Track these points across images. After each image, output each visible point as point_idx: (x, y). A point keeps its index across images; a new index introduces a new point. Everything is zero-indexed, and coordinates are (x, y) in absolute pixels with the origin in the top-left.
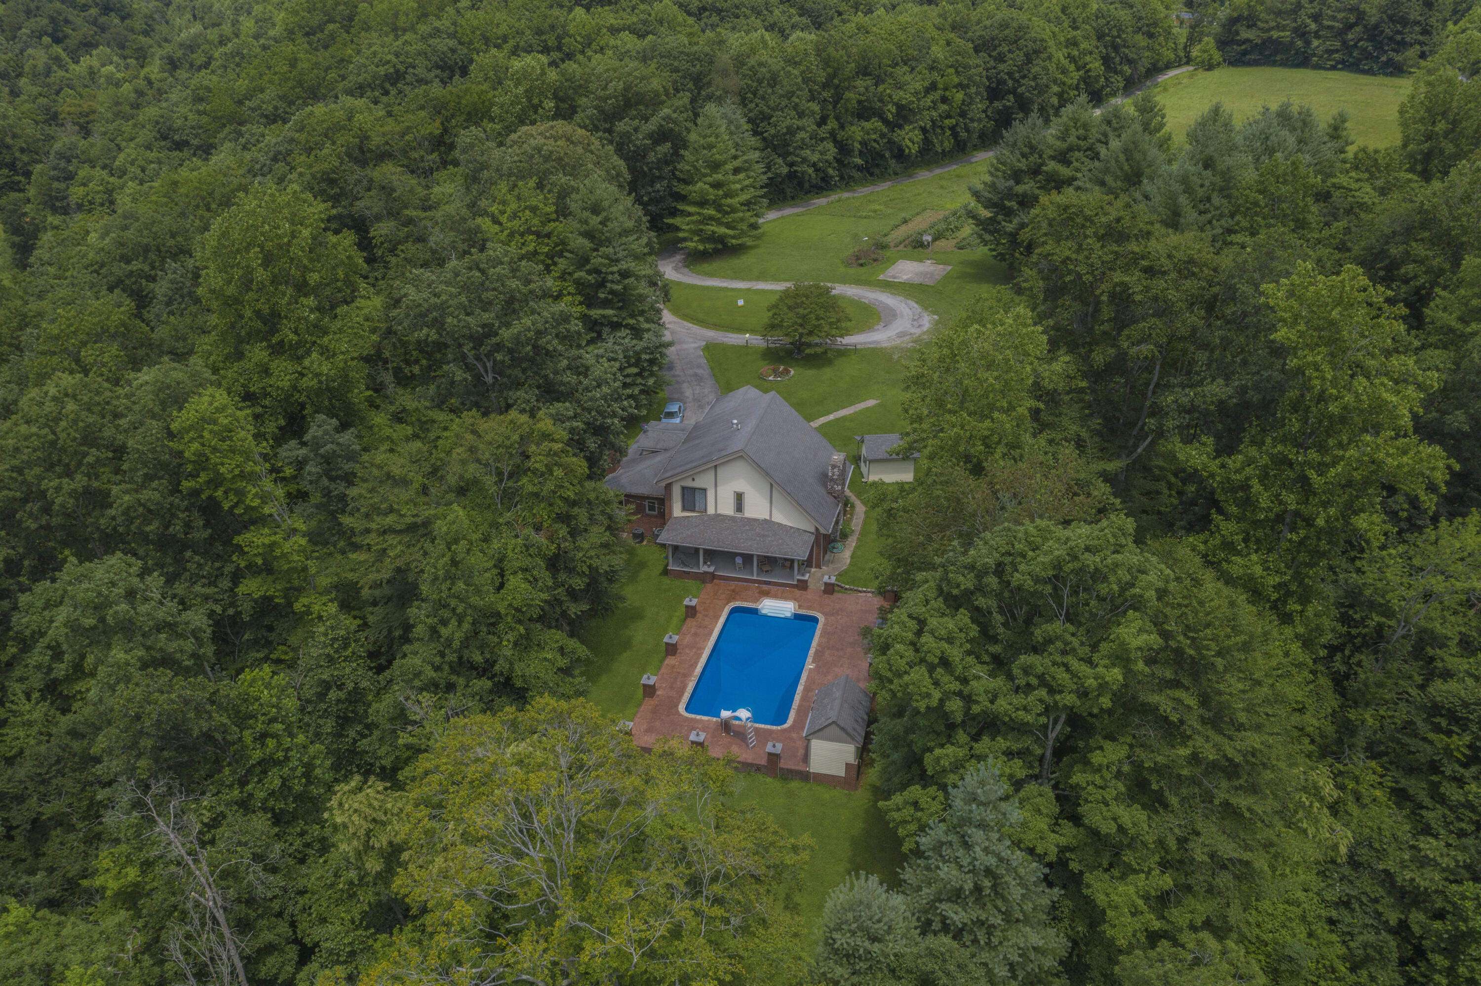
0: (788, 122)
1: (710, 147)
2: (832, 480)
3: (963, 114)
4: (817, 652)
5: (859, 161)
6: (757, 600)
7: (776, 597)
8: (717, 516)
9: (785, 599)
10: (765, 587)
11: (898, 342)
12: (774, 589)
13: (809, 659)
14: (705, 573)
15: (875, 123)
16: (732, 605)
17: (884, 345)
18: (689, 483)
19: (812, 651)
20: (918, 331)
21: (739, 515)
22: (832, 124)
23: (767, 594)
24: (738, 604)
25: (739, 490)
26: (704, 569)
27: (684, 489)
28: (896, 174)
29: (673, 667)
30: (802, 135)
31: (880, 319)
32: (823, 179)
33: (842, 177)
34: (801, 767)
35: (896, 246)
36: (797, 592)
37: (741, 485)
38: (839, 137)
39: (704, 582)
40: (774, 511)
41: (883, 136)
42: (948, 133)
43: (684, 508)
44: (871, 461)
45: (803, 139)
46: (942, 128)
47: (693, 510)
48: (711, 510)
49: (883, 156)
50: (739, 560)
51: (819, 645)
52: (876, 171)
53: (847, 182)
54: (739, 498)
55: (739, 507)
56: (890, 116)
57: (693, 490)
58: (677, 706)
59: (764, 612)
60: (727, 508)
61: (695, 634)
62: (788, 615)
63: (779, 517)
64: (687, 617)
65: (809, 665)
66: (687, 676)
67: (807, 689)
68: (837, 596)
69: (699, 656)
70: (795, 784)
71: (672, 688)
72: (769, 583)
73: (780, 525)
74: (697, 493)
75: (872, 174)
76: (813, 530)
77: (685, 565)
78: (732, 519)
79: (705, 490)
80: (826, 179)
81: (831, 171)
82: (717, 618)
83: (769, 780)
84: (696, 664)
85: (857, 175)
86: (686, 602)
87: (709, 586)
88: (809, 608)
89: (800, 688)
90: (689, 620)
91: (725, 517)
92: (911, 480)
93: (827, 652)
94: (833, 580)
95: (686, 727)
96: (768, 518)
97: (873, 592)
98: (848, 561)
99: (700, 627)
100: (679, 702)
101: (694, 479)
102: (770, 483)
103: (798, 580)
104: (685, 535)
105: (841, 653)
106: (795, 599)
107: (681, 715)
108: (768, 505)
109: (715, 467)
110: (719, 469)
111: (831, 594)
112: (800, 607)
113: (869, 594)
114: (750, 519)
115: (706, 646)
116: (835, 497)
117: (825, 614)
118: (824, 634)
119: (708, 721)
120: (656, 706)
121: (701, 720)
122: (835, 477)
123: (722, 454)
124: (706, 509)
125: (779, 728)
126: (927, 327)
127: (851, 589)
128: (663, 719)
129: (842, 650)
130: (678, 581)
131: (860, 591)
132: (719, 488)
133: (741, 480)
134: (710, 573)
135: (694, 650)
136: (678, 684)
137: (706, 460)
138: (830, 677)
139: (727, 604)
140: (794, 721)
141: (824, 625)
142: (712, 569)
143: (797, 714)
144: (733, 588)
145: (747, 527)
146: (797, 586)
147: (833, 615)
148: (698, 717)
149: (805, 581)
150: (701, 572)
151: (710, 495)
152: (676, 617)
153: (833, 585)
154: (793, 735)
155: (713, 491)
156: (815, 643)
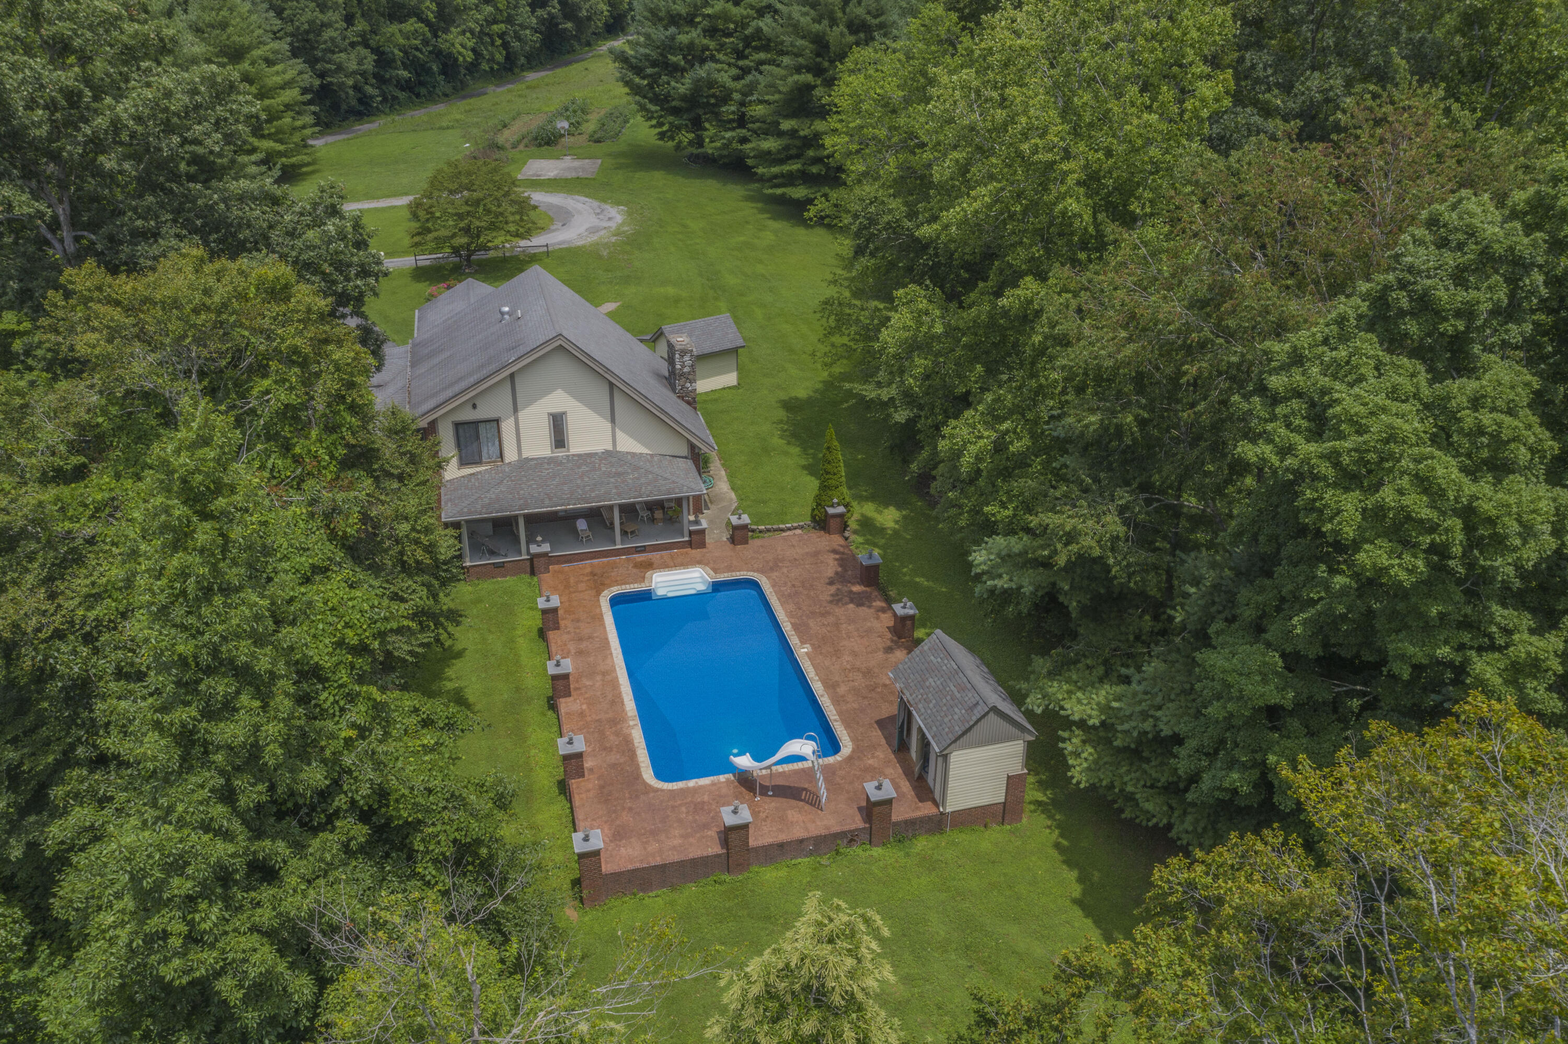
0: (308, 15)
1: (224, 25)
3: (509, 20)
4: (795, 627)
5: (405, 74)
6: (641, 578)
7: (665, 566)
8: (524, 464)
9: (684, 565)
10: (640, 557)
11: (594, 238)
12: (655, 556)
13: (794, 641)
14: (536, 556)
15: (411, 25)
16: (608, 594)
17: (580, 243)
18: (469, 415)
19: (786, 627)
20: (613, 225)
21: (560, 453)
22: (361, 25)
23: (649, 566)
24: (616, 590)
25: (556, 410)
26: (531, 550)
27: (457, 425)
28: (446, 95)
29: (582, 714)
30: (328, 34)
31: (552, 220)
32: (360, 101)
33: (385, 100)
34: (927, 809)
35: (514, 146)
36: (696, 553)
37: (558, 401)
38: (372, 43)
39: (535, 573)
40: (620, 435)
41: (426, 42)
42: (499, 42)
43: (463, 463)
45: (332, 39)
46: (490, 36)
47: (479, 462)
48: (511, 455)
49: (429, 71)
50: (582, 525)
51: (790, 615)
52: (423, 91)
53: (391, 104)
54: (558, 423)
55: (559, 438)
56: (431, 16)
57: (476, 424)
58: (638, 776)
59: (660, 592)
60: (539, 446)
61: (581, 653)
62: (702, 587)
63: (628, 444)
64: (545, 630)
65: (802, 651)
66: (618, 720)
67: (830, 686)
68: (755, 543)
69: (615, 684)
70: (922, 844)
71: (606, 749)
72: (643, 549)
73: (634, 455)
74: (482, 428)
75: (418, 96)
76: (684, 450)
77: (492, 553)
78: (550, 460)
79: (497, 421)
80: (364, 100)
81: (369, 90)
82: (600, 618)
83: (877, 851)
84: (618, 697)
85: (402, 95)
86: (541, 603)
87: (546, 577)
88: (730, 569)
89: (817, 687)
90: (552, 635)
91: (540, 462)
92: (735, 383)
93: (811, 623)
94: (746, 519)
95: (684, 809)
96: (610, 448)
97: (802, 527)
98: (733, 495)
99: (581, 639)
100: (638, 768)
101: (474, 406)
102: (611, 385)
103: (691, 533)
104: (487, 501)
105: (831, 619)
106: (699, 562)
107: (657, 790)
108: (609, 425)
109: (512, 376)
110: (518, 380)
111: (746, 543)
112: (715, 571)
113: (798, 532)
114: (579, 456)
115: (613, 666)
116: (689, 403)
117: (761, 571)
118: (784, 599)
119: (713, 784)
120: (602, 787)
121: (701, 787)
122: (686, 370)
123: (522, 350)
124: (501, 456)
125: (838, 757)
126: (619, 219)
127: (768, 530)
128: (630, 809)
129: (828, 613)
130: (486, 586)
131: (782, 530)
132: (521, 414)
133: (559, 391)
134: (545, 555)
135: (599, 678)
136: (613, 739)
137: (493, 367)
138: (847, 658)
139: (598, 594)
140: (852, 740)
141: (773, 586)
142: (546, 548)
143: (847, 726)
144: (588, 570)
145: (584, 468)
146: (690, 544)
147: (772, 569)
148: (692, 783)
149: (703, 532)
150: (525, 557)
151: (507, 427)
152: (521, 640)
153: (745, 527)
154: (870, 762)
155: (511, 421)
156: (781, 615)
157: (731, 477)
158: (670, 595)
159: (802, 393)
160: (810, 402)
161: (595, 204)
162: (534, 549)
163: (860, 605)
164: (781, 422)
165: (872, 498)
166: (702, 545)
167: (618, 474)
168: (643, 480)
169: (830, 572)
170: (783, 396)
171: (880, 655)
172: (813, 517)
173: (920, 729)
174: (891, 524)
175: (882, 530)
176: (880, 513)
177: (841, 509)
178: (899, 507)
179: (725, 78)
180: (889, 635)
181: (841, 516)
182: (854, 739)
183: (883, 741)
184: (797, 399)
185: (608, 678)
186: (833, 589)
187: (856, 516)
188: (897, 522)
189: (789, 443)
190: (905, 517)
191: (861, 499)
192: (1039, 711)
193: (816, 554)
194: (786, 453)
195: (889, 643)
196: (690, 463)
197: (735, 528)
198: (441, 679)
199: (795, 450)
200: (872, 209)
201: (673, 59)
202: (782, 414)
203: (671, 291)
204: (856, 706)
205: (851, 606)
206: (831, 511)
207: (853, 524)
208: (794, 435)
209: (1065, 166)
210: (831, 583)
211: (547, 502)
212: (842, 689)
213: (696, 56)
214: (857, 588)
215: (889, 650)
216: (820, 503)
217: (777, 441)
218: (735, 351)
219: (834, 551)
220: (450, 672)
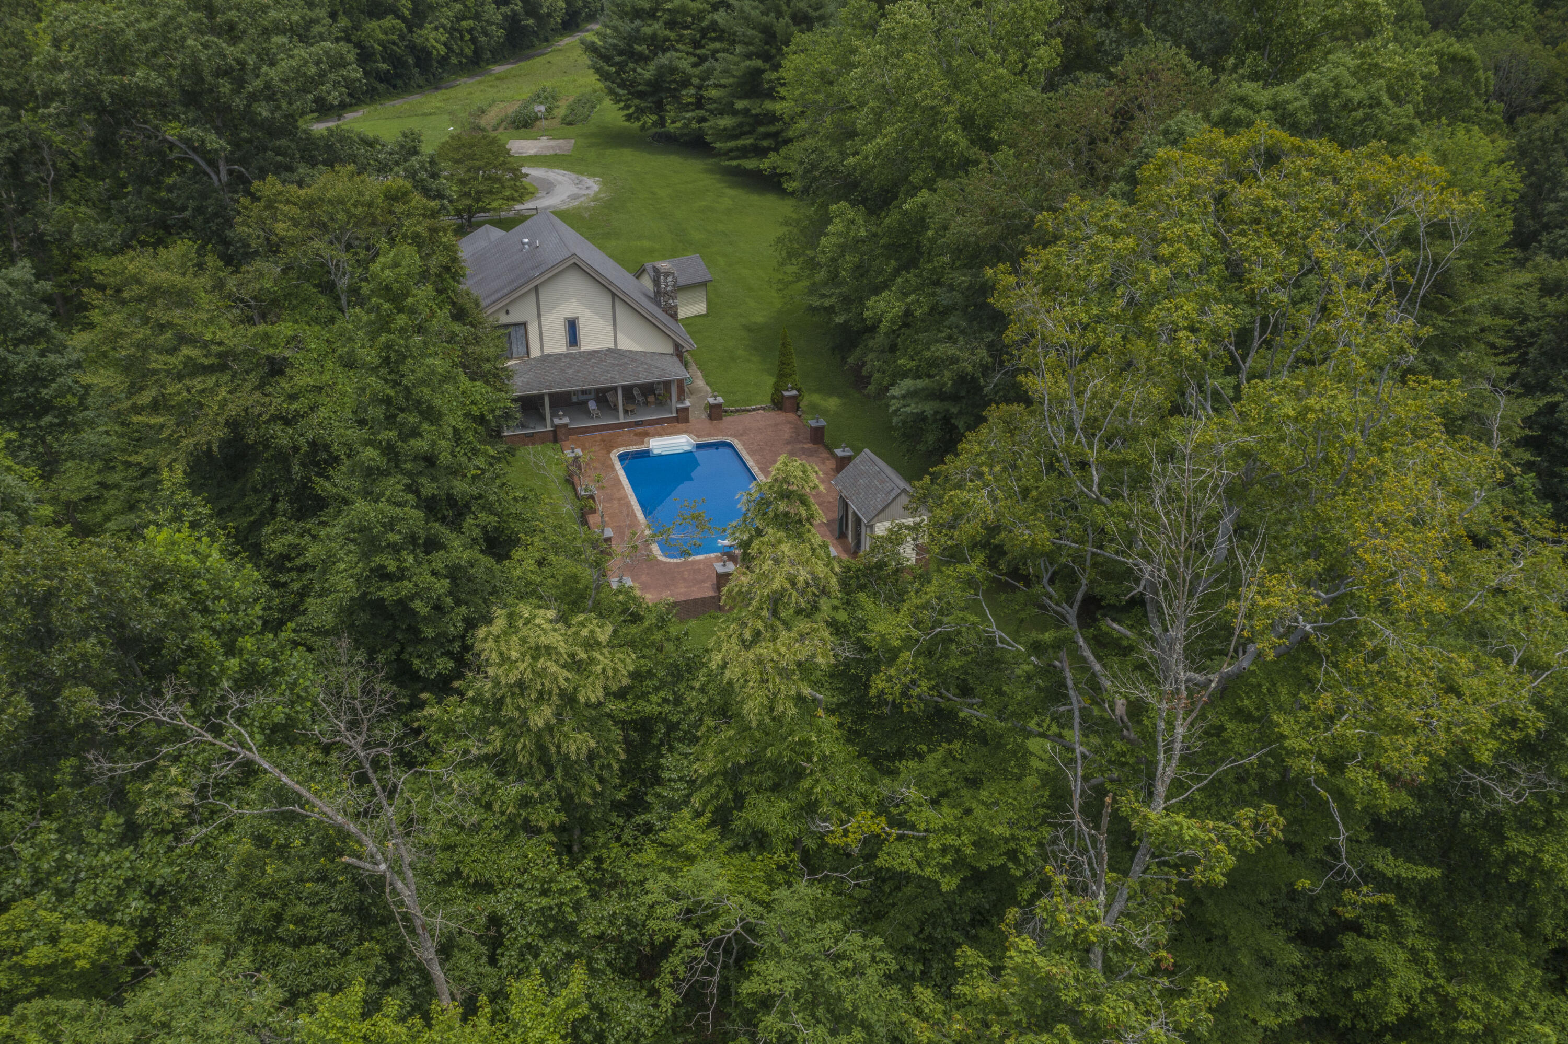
2: (666, 293)
3: (477, 17)
5: (385, 67)
6: (641, 442)
7: (658, 434)
8: (546, 358)
9: (673, 433)
10: (639, 429)
11: (576, 203)
12: (650, 429)
14: (559, 428)
15: (389, 21)
16: (616, 453)
17: (564, 207)
18: (503, 319)
19: (756, 469)
21: (574, 350)
22: (344, 22)
23: (647, 435)
24: (622, 450)
25: (570, 315)
26: (554, 423)
28: (420, 87)
31: (539, 188)
35: (495, 129)
36: (682, 425)
37: (572, 308)
38: (353, 38)
39: (555, 441)
40: (619, 335)
41: (402, 37)
42: (468, 37)
46: (460, 32)
48: (535, 352)
49: (405, 64)
51: (757, 462)
52: (399, 83)
53: (371, 95)
54: (572, 326)
55: (573, 338)
56: (407, 13)
58: (652, 556)
59: (656, 452)
60: (557, 344)
62: (688, 448)
63: (626, 343)
68: (727, 420)
73: (630, 352)
74: (514, 328)
75: (395, 87)
76: (669, 349)
77: (524, 425)
78: (566, 356)
79: (524, 325)
82: (612, 467)
84: (631, 513)
85: (381, 87)
87: (567, 443)
88: (709, 435)
91: (558, 357)
92: (705, 313)
94: (720, 400)
95: (686, 572)
96: (613, 346)
97: (764, 408)
98: (708, 385)
100: (651, 551)
101: (507, 312)
102: (614, 295)
103: (678, 410)
106: (685, 432)
107: (666, 563)
108: (611, 327)
109: (537, 288)
110: (541, 291)
111: (721, 418)
112: (697, 437)
113: (761, 411)
114: (589, 352)
115: (626, 494)
116: (671, 316)
117: (735, 436)
118: (752, 453)
119: (706, 559)
121: (697, 560)
122: (669, 289)
123: (544, 268)
124: (528, 353)
126: (596, 188)
127: (739, 410)
128: (648, 574)
131: (748, 411)
132: (543, 319)
133: (573, 300)
134: (566, 425)
135: (616, 502)
136: (630, 536)
137: (522, 281)
139: (609, 453)
141: (744, 445)
142: (566, 420)
144: (597, 437)
145: (593, 361)
146: (677, 420)
147: (742, 435)
149: (687, 409)
150: (549, 428)
151: (533, 330)
153: (719, 406)
155: (536, 324)
156: (750, 462)
157: (706, 377)
159: (760, 319)
161: (574, 176)
162: (557, 421)
163: (810, 455)
164: (744, 339)
165: (820, 391)
166: (687, 420)
167: (619, 365)
168: (640, 369)
169: (787, 436)
170: (744, 322)
172: (773, 400)
173: (854, 513)
174: (833, 407)
175: (827, 411)
176: (825, 401)
177: (794, 392)
178: (839, 398)
179: (685, 65)
180: (832, 472)
181: (795, 397)
184: (755, 323)
185: (623, 502)
186: (789, 446)
187: (806, 402)
188: (838, 406)
189: (751, 354)
190: (844, 404)
191: (810, 388)
193: (776, 425)
194: (749, 361)
196: (675, 359)
197: (711, 407)
199: (756, 359)
200: (813, 156)
201: (638, 48)
202: (744, 334)
203: (646, 244)
206: (786, 393)
207: (803, 407)
208: (755, 349)
209: (946, 109)
210: (788, 442)
213: (658, 45)
214: (807, 446)
216: (777, 389)
217: (741, 353)
218: (704, 284)
219: (790, 424)
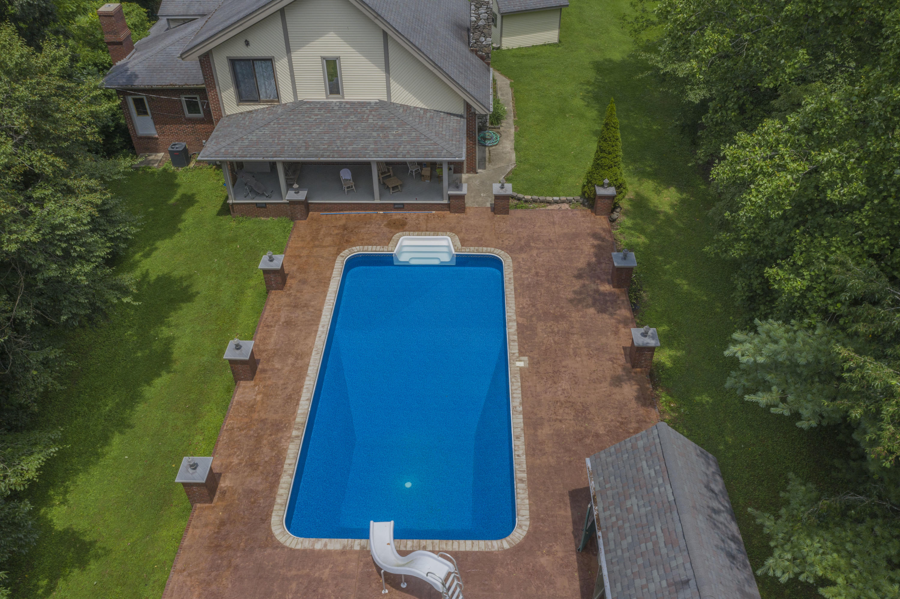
2: (476, 28)
4: (521, 329)
6: (387, 240)
7: (417, 229)
8: (300, 106)
9: (435, 230)
10: (396, 215)
12: (411, 216)
13: (513, 348)
14: (292, 203)
16: (347, 254)
18: (241, 51)
19: (512, 329)
21: (334, 99)
23: (402, 227)
24: (357, 250)
25: (330, 54)
26: (291, 196)
27: (233, 62)
29: (252, 408)
36: (452, 217)
37: (331, 45)
39: (293, 218)
40: (394, 85)
43: (241, 99)
44: (504, 16)
47: (257, 101)
48: (286, 97)
50: (346, 174)
51: (520, 313)
54: (332, 68)
55: (334, 85)
57: (252, 62)
58: (266, 519)
59: (404, 258)
60: (313, 90)
61: (289, 324)
62: (446, 258)
63: (403, 96)
64: (269, 289)
65: (517, 364)
66: (283, 425)
68: (517, 214)
71: (253, 465)
72: (402, 207)
73: (406, 108)
74: (257, 64)
76: (460, 110)
77: (256, 193)
78: (324, 106)
79: (270, 60)
82: (325, 283)
84: (298, 391)
86: (264, 263)
87: (302, 224)
88: (479, 242)
89: (517, 423)
90: (274, 295)
91: (312, 106)
92: (556, 40)
93: (540, 327)
94: (509, 190)
95: (294, 586)
96: (385, 99)
97: (570, 202)
98: (513, 156)
99: (296, 306)
100: (271, 505)
101: (247, 43)
102: (385, 33)
103: (450, 197)
104: (246, 142)
105: (564, 325)
106: (451, 230)
107: (280, 546)
108: (383, 75)
109: (282, 12)
110: (288, 16)
111: (507, 213)
112: (463, 242)
113: (565, 206)
114: (352, 104)
115: (311, 348)
116: (482, 58)
117: (509, 250)
118: (522, 290)
119: (343, 552)
120: (223, 523)
121: (329, 553)
122: (481, 23)
124: (278, 96)
125: (505, 544)
127: (535, 201)
128: (236, 568)
129: (563, 317)
130: (249, 224)
131: (549, 203)
132: (294, 55)
133: (332, 34)
134: (302, 201)
135: (290, 361)
136: (266, 452)
138: (565, 385)
139: (338, 253)
140: (531, 518)
141: (515, 271)
142: (303, 194)
143: (533, 493)
144: (342, 222)
145: (353, 118)
146: (448, 207)
147: (522, 249)
148: (319, 544)
149: (462, 197)
150: (284, 201)
151: (282, 68)
152: (249, 292)
153: (506, 198)
154: (544, 560)
155: (285, 61)
156: (511, 310)
157: (519, 135)
158: (413, 262)
159: (617, 56)
160: (622, 65)
163: (602, 311)
164: (588, 83)
165: (654, 175)
166: (462, 209)
167: (383, 128)
168: (405, 138)
169: (581, 263)
170: (598, 57)
171: (604, 387)
172: (583, 193)
174: (667, 209)
175: (654, 214)
176: (658, 192)
177: (611, 191)
178: (680, 189)
180: (622, 360)
181: (612, 197)
182: (534, 517)
183: (570, 528)
184: (610, 61)
185: (300, 363)
186: (577, 284)
187: (630, 194)
188: (673, 206)
189: (587, 106)
190: (683, 202)
191: (642, 174)
192: (784, 579)
193: (575, 236)
194: (582, 116)
195: (620, 371)
197: (497, 198)
198: (162, 323)
199: (592, 113)
202: (591, 75)
204: (552, 461)
205: (592, 311)
206: (600, 191)
207: (625, 204)
208: (597, 98)
210: (579, 276)
211: (302, 151)
212: (545, 432)
214: (606, 288)
215: (617, 381)
216: (590, 180)
217: (578, 103)
218: (559, 9)
219: (595, 236)
220: (173, 318)
